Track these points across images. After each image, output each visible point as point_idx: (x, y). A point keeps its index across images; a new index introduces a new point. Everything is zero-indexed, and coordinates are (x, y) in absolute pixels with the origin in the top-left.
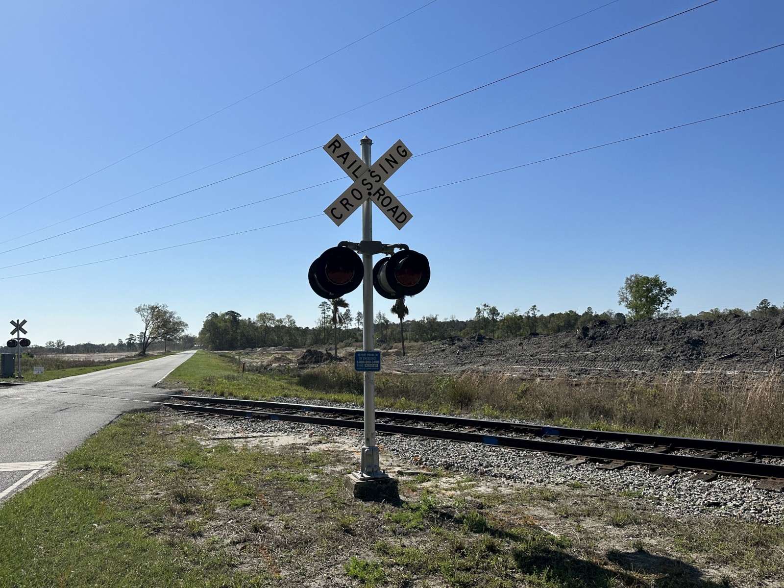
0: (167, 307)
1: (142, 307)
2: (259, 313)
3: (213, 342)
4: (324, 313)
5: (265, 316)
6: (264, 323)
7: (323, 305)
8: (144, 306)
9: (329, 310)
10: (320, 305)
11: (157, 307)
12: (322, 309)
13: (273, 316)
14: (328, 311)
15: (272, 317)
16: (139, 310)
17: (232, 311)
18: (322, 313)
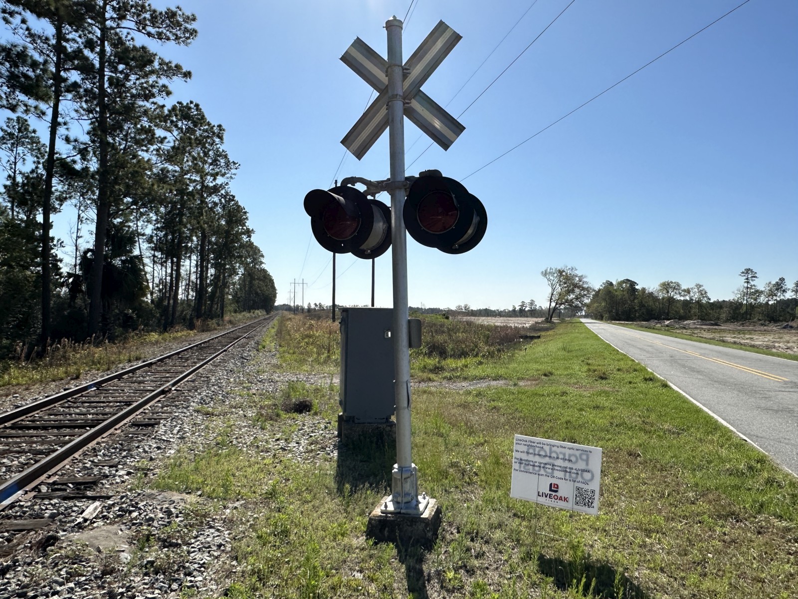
0: (576, 270)
1: (549, 270)
2: (662, 281)
3: (610, 312)
4: (748, 282)
5: (668, 284)
6: (668, 292)
7: (747, 273)
8: (550, 269)
9: (754, 279)
10: (743, 273)
11: (563, 271)
12: (745, 278)
13: (678, 285)
14: (752, 280)
15: (677, 287)
16: (545, 274)
17: (627, 280)
18: (745, 282)
